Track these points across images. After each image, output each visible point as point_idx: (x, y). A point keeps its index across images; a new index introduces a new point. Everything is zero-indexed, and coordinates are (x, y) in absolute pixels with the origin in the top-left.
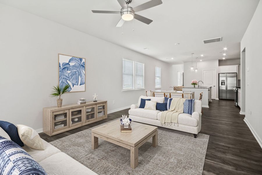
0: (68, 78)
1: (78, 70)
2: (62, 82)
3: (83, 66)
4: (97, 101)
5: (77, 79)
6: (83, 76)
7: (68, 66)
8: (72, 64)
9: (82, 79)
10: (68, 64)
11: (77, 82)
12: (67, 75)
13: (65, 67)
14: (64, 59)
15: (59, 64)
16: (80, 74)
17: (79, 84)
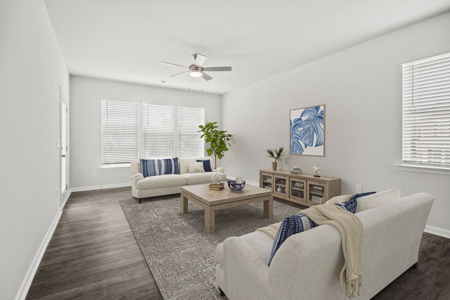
0: (299, 137)
1: (313, 124)
2: (293, 142)
3: (321, 118)
4: (320, 177)
5: (312, 137)
6: (321, 133)
7: (299, 122)
8: (303, 118)
9: (318, 137)
10: (300, 119)
11: (311, 142)
12: (298, 133)
13: (297, 123)
14: (296, 115)
15: (291, 121)
16: (316, 130)
17: (314, 144)
